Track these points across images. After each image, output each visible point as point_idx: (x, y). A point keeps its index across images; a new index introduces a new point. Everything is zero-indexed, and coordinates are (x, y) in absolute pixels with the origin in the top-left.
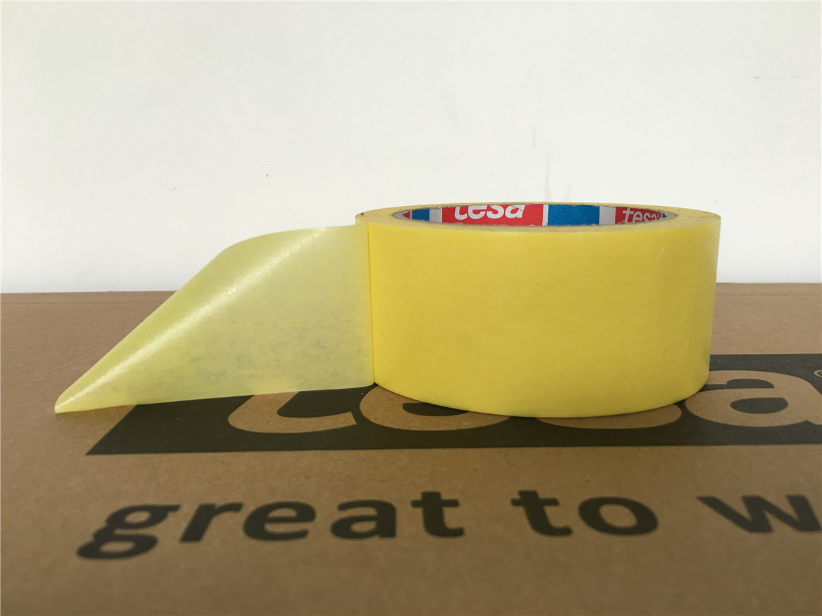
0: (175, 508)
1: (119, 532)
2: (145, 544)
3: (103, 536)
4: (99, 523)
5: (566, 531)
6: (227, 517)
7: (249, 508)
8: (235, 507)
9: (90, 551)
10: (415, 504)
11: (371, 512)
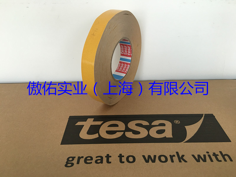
0: (75, 157)
1: (69, 162)
2: (73, 164)
3: (67, 163)
4: (66, 161)
5: (124, 162)
6: (82, 159)
7: (84, 157)
8: (82, 157)
9: (66, 166)
10: (106, 157)
11: (100, 158)
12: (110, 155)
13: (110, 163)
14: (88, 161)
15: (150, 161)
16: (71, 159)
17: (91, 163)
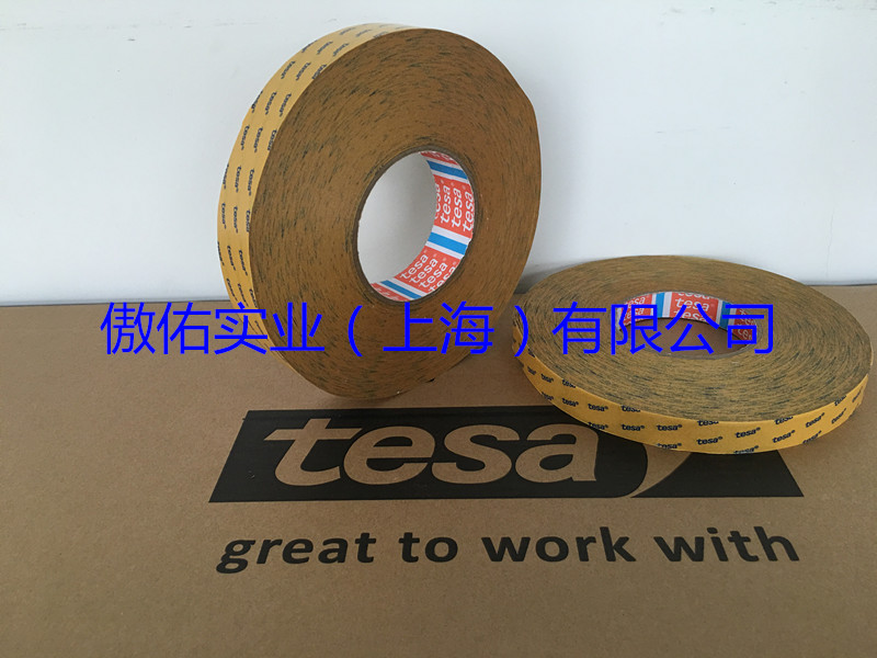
0: (253, 542)
1: (231, 557)
2: (243, 565)
3: (226, 559)
4: (224, 553)
5: (416, 559)
6: (276, 546)
7: (285, 544)
8: (279, 542)
9: (221, 569)
10: (357, 541)
11: (337, 546)
12: (371, 537)
13: (371, 560)
14: (295, 556)
15: (507, 555)
16: (239, 548)
17: (306, 560)
